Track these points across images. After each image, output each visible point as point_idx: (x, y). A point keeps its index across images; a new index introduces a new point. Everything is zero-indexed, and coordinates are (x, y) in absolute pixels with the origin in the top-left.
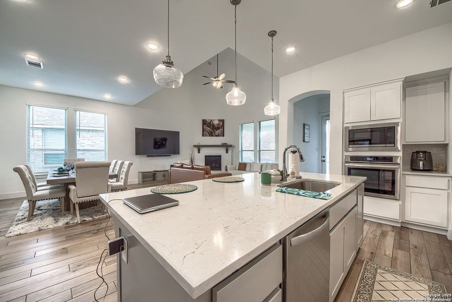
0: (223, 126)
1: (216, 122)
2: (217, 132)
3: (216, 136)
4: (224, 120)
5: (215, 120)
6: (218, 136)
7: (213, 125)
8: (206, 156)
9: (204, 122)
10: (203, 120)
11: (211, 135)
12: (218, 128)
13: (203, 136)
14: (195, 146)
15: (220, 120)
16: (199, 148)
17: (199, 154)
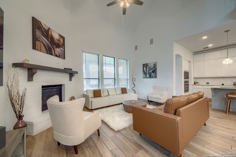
2: (58, 51)
3: (56, 56)
4: (64, 37)
7: (52, 37)
10: (32, 17)
12: (58, 46)
15: (60, 35)
17: (30, 83)
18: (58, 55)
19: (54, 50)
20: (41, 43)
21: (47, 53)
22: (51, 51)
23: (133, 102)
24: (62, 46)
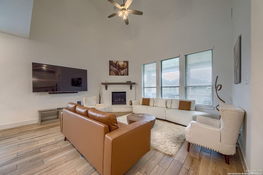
0: (127, 66)
1: (121, 63)
2: (122, 72)
3: (122, 75)
4: (128, 61)
5: (120, 61)
6: (123, 75)
7: (119, 65)
8: (112, 93)
9: (111, 63)
10: (110, 61)
11: (117, 74)
12: (123, 69)
13: (110, 75)
14: (102, 84)
15: (125, 62)
16: (106, 85)
17: (107, 90)
18: (123, 74)
19: (120, 72)
20: (113, 71)
21: (116, 75)
22: (118, 73)
23: (140, 116)
24: (126, 67)
